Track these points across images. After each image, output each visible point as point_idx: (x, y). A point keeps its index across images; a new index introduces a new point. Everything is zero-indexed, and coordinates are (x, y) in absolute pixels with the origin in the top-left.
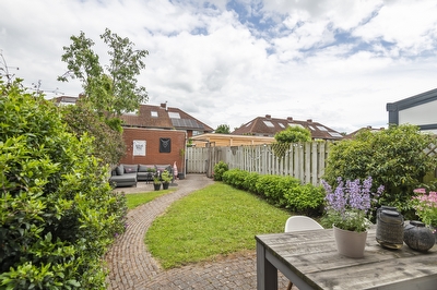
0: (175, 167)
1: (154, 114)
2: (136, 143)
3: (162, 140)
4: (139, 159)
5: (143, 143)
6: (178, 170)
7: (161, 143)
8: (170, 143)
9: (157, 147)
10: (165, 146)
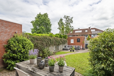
0: (81, 46)
1: (86, 31)
2: (71, 40)
3: (78, 39)
4: (72, 44)
5: (73, 40)
6: (82, 47)
7: (77, 40)
8: (80, 40)
9: (76, 41)
10: (78, 41)
